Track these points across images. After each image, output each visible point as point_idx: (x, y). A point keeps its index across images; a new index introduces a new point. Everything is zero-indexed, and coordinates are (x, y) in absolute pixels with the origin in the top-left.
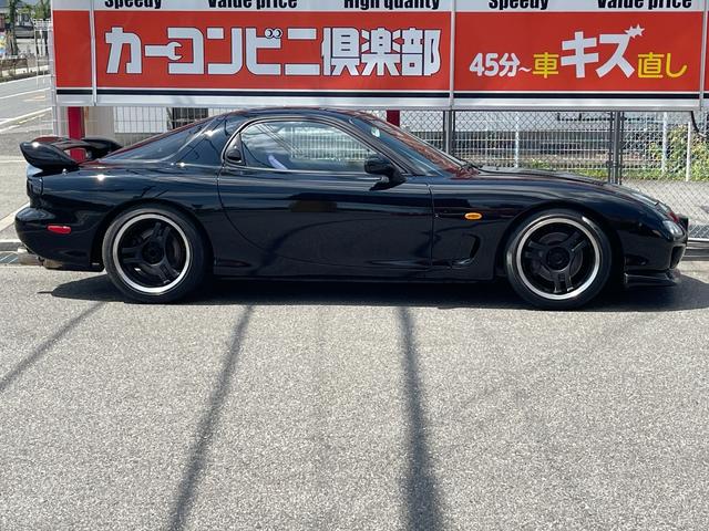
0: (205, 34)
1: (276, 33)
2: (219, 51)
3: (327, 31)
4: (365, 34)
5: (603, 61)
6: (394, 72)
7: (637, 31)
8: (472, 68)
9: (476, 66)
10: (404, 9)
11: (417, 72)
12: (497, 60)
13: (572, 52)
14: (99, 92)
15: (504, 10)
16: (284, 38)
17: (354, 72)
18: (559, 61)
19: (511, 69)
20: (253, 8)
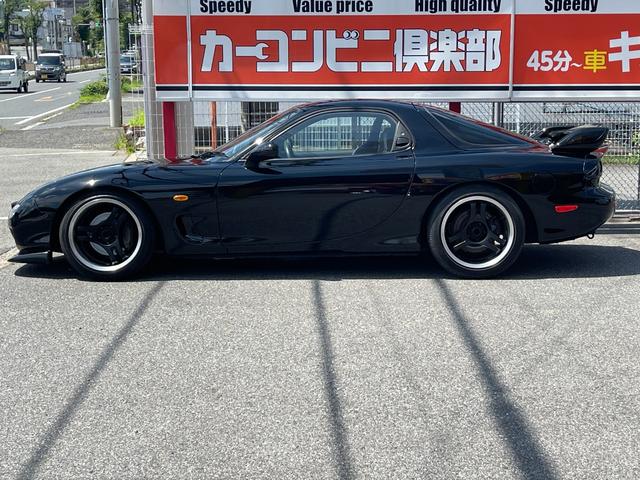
0: (289, 36)
1: (353, 34)
3: (399, 32)
4: (434, 35)
6: (459, 68)
8: (529, 64)
9: (533, 63)
10: (469, 12)
11: (479, 68)
12: (552, 57)
13: (618, 50)
14: (194, 88)
15: (558, 12)
16: (360, 39)
17: (423, 68)
18: (607, 57)
19: (564, 65)
20: (334, 12)
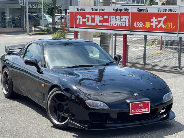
0: (91, 17)
1: (102, 17)
2: (93, 20)
3: (110, 16)
4: (116, 17)
5: (159, 24)
6: (121, 25)
7: (165, 17)
8: (134, 25)
9: (135, 25)
10: (123, 12)
11: (124, 25)
12: (139, 23)
13: (153, 22)
14: (75, 28)
15: (140, 12)
16: (103, 17)
17: (114, 25)
18: (150, 24)
19: (141, 26)
20: (98, 11)
